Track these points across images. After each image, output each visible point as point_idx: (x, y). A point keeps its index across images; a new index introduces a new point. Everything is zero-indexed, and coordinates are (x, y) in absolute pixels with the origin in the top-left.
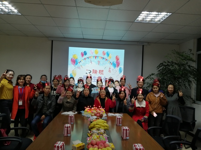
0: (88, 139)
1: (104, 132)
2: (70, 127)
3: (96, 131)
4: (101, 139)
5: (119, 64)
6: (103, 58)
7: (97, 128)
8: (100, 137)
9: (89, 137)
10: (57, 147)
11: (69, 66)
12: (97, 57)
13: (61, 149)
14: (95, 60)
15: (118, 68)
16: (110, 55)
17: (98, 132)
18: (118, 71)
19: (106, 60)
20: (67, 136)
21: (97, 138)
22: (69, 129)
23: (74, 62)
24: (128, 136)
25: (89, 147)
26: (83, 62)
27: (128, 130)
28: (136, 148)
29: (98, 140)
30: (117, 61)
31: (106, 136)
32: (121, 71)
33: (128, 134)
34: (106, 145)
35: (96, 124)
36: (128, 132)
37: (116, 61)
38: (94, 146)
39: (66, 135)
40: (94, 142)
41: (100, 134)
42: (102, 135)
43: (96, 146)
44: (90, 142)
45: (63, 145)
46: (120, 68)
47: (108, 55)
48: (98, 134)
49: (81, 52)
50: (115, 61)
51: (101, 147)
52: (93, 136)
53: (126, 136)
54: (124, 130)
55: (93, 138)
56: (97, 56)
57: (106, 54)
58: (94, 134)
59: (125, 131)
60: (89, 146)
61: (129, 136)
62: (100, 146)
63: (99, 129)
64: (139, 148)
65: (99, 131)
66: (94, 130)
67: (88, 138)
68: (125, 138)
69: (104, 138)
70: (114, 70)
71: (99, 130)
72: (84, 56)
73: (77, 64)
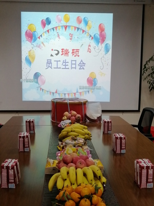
0: (59, 155)
1: (85, 143)
2: (27, 136)
3: (70, 142)
4: (80, 154)
5: (105, 38)
6: (78, 29)
7: (72, 136)
8: (77, 150)
9: (60, 151)
10: (5, 168)
11: (23, 44)
12: (67, 28)
13: (13, 170)
14: (65, 33)
15: (104, 45)
16: (89, 22)
17: (74, 142)
18: (103, 49)
19: (83, 32)
20: (24, 151)
21: (74, 152)
22: (26, 140)
23: (31, 36)
24: (123, 149)
25: (61, 166)
26: (45, 36)
27: (125, 138)
28: (140, 166)
29: (75, 155)
30: (101, 33)
31: (87, 149)
32: (107, 51)
33: (123, 145)
34: (89, 163)
35: (70, 130)
36: (123, 141)
37: (99, 34)
38: (69, 165)
39: (21, 150)
40: (69, 158)
41: (78, 146)
42: (81, 147)
43: (72, 164)
44: (61, 158)
45: (16, 165)
46: (107, 44)
47: (86, 23)
48: (74, 146)
49: (41, 20)
50: (98, 32)
51: (81, 166)
52: (67, 148)
53: (121, 149)
54: (117, 138)
55: (67, 152)
56: (67, 25)
57: (82, 22)
58: (67, 146)
59: (118, 141)
60: (60, 164)
61: (125, 149)
62: (78, 164)
63: (75, 138)
64: (145, 165)
65: (76, 142)
66: (68, 140)
67: (58, 153)
68: (118, 151)
69: (85, 152)
70: (97, 48)
71: (76, 140)
72: (46, 26)
73: (35, 40)
